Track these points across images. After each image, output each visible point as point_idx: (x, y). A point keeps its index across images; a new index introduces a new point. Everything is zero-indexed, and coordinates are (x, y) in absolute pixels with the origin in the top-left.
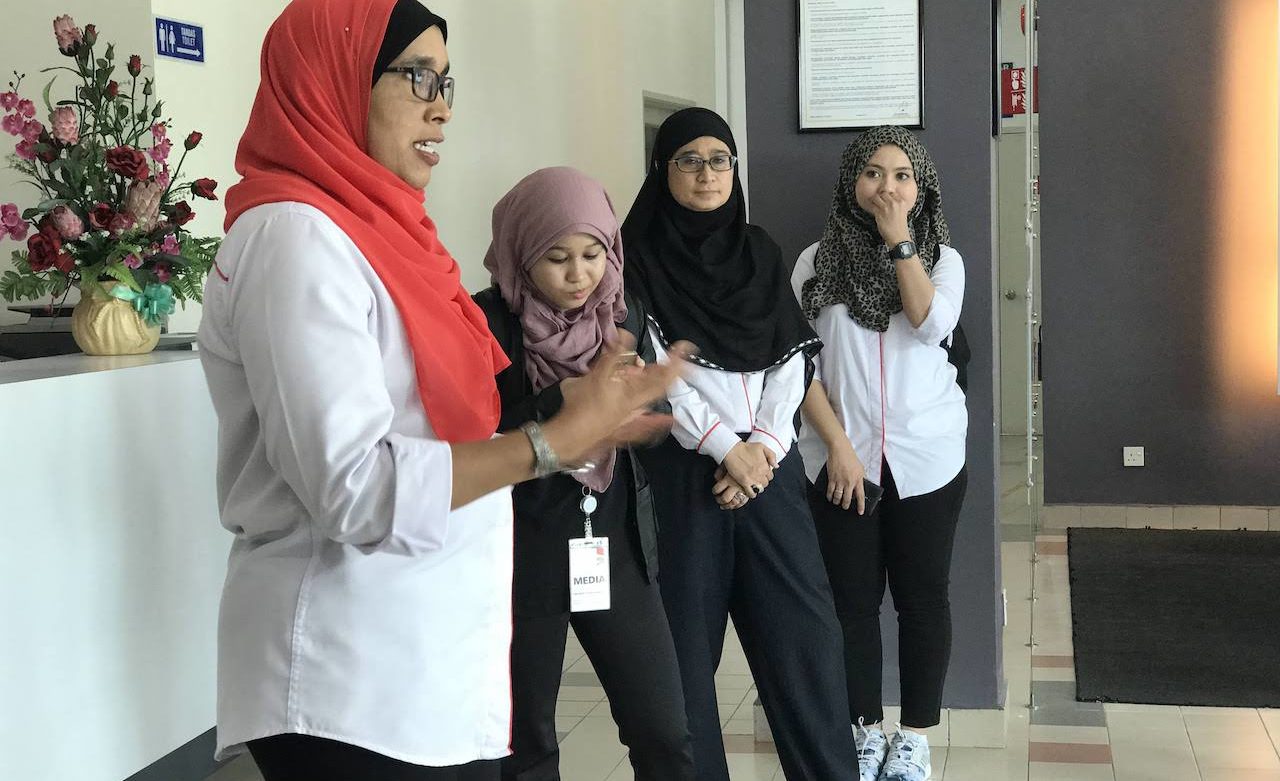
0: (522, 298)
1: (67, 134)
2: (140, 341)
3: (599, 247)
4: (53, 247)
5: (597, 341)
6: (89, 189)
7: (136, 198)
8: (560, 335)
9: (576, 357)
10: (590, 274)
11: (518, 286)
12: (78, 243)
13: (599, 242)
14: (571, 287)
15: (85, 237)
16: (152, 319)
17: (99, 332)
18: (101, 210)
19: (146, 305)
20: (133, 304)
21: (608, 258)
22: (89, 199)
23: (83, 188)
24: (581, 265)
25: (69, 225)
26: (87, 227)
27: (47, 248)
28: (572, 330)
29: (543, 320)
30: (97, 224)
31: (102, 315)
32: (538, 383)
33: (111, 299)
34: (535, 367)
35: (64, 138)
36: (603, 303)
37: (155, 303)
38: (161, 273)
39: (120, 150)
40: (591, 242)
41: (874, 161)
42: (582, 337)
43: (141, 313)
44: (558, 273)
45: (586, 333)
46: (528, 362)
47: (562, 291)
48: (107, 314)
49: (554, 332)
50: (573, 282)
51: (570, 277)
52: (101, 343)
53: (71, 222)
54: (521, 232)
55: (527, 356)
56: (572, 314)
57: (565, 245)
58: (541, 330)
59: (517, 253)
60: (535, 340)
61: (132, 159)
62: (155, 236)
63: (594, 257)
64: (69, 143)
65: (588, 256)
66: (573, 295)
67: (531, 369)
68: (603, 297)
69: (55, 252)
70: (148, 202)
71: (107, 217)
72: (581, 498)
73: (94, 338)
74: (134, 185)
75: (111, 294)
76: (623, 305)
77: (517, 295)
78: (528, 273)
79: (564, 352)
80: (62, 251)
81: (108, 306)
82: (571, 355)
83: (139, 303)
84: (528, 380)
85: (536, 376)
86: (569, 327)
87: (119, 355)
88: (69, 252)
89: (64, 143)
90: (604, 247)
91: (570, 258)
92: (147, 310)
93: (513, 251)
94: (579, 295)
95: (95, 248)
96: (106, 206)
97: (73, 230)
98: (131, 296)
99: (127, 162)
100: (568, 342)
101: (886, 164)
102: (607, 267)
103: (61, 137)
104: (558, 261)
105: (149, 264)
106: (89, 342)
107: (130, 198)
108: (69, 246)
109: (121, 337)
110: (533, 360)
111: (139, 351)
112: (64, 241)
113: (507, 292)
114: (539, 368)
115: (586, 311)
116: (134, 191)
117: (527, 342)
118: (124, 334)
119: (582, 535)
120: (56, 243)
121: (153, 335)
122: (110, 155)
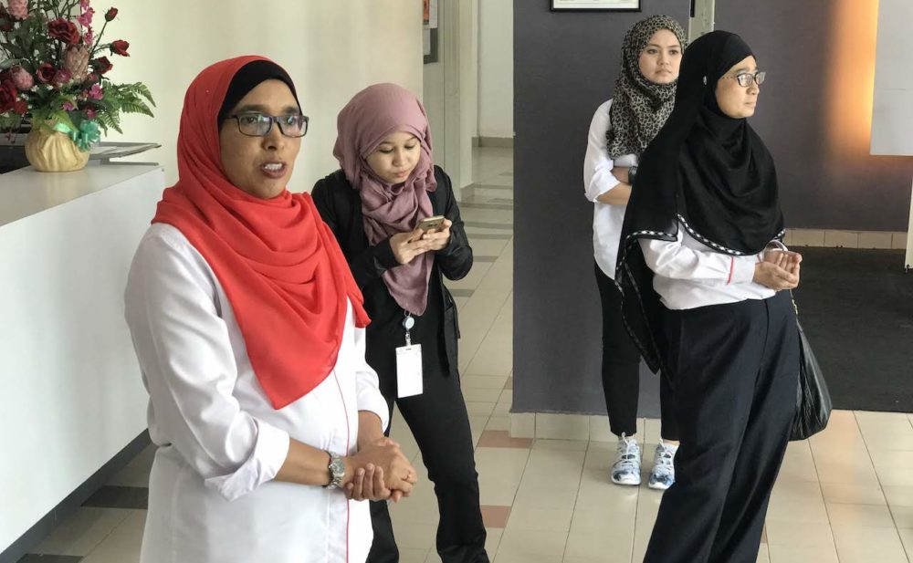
0: (361, 178)
1: (19, 12)
2: (75, 162)
3: (415, 140)
4: (11, 96)
5: (415, 206)
6: (37, 52)
7: (71, 59)
8: (388, 204)
9: (401, 220)
10: (409, 160)
11: (358, 171)
12: (29, 93)
13: (416, 137)
14: (395, 170)
15: (35, 89)
16: (85, 147)
17: (46, 155)
18: (46, 68)
19: (80, 136)
20: (70, 136)
21: (421, 146)
22: (37, 59)
23: (32, 52)
24: (403, 154)
25: (23, 80)
26: (36, 81)
27: (7, 96)
28: (397, 200)
29: (375, 194)
30: (43, 80)
31: (47, 144)
32: (373, 240)
33: (54, 132)
34: (371, 229)
35: (18, 15)
36: (418, 179)
37: (87, 135)
38: (90, 112)
39: (58, 22)
40: (410, 136)
41: (653, 41)
42: (404, 204)
43: (76, 143)
44: (386, 161)
45: (407, 201)
46: (366, 225)
47: (389, 172)
48: (52, 144)
49: (384, 203)
50: (397, 166)
51: (395, 162)
52: (48, 164)
53: (24, 78)
54: (359, 131)
55: (365, 221)
56: (396, 187)
57: (390, 140)
58: (375, 202)
59: (357, 148)
60: (371, 209)
61: (67, 28)
62: (85, 86)
63: (411, 147)
64: (21, 19)
65: (408, 147)
66: (397, 175)
67: (368, 230)
68: (418, 174)
69: (14, 100)
70: (80, 62)
71: (51, 73)
72: (403, 319)
73: (42, 160)
74: (69, 49)
75: (54, 129)
76: (433, 179)
77: (357, 176)
78: (365, 160)
79: (391, 217)
80: (18, 99)
81: (52, 138)
82: (397, 218)
83: (75, 136)
84: (366, 238)
85: (371, 235)
86: (394, 198)
87: (60, 171)
88: (23, 100)
89: (17, 18)
90: (419, 139)
91: (395, 149)
92: (81, 140)
93: (354, 145)
94: (401, 175)
95: (42, 96)
96: (50, 66)
97: (26, 83)
98: (68, 130)
99: (63, 30)
100: (394, 210)
101: (662, 43)
102: (421, 152)
103: (15, 14)
104: (386, 152)
105: (82, 105)
106: (40, 164)
107: (66, 59)
108: (23, 95)
109: (61, 159)
110: (370, 223)
111: (74, 169)
112: (20, 91)
113: (350, 174)
114: (373, 229)
115: (406, 185)
116: (69, 53)
117: (364, 210)
118: (64, 157)
119: (404, 344)
120: (14, 94)
121: (84, 156)
122: (51, 26)
